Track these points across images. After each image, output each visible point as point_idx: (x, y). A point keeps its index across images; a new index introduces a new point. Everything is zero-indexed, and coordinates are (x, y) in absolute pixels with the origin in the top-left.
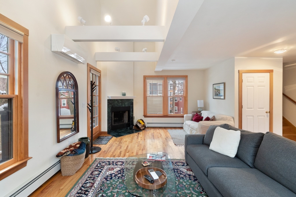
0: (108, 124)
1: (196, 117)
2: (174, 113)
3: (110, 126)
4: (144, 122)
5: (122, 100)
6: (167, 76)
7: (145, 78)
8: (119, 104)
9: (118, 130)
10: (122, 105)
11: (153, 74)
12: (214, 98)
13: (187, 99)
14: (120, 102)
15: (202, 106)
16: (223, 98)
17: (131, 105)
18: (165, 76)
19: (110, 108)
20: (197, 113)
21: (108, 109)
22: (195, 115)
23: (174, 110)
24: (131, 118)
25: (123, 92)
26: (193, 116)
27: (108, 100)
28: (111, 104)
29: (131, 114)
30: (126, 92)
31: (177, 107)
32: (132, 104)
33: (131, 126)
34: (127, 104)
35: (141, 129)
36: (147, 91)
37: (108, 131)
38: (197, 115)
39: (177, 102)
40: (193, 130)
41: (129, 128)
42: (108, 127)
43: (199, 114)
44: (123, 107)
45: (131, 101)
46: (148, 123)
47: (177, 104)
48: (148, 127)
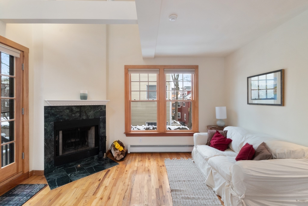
0: (45, 155)
1: (217, 138)
2: (177, 119)
3: (52, 159)
4: (123, 147)
5: (81, 109)
6: (165, 66)
7: (128, 70)
8: (73, 115)
9: (71, 164)
10: (80, 116)
11: (142, 63)
12: (249, 102)
13: (198, 105)
14: (77, 112)
15: (224, 117)
16: (280, 103)
17: (101, 116)
18: (161, 66)
19: (52, 123)
20: (217, 132)
21: (45, 126)
22: (214, 134)
23: (177, 116)
24: (101, 138)
25: (82, 92)
26: (211, 137)
27: (46, 108)
28: (53, 115)
29: (101, 131)
30: (87, 93)
31: (180, 113)
32: (104, 113)
33: (100, 153)
34: (91, 114)
35: (118, 159)
36: (131, 91)
37: (45, 169)
38: (218, 135)
39: (180, 107)
40: (215, 173)
41: (96, 157)
42: (47, 162)
43: (222, 133)
44: (83, 119)
45: (102, 109)
46: (131, 146)
47: (180, 110)
48: (132, 153)
